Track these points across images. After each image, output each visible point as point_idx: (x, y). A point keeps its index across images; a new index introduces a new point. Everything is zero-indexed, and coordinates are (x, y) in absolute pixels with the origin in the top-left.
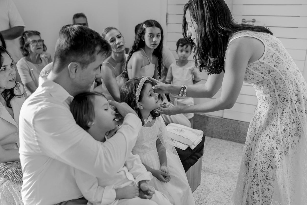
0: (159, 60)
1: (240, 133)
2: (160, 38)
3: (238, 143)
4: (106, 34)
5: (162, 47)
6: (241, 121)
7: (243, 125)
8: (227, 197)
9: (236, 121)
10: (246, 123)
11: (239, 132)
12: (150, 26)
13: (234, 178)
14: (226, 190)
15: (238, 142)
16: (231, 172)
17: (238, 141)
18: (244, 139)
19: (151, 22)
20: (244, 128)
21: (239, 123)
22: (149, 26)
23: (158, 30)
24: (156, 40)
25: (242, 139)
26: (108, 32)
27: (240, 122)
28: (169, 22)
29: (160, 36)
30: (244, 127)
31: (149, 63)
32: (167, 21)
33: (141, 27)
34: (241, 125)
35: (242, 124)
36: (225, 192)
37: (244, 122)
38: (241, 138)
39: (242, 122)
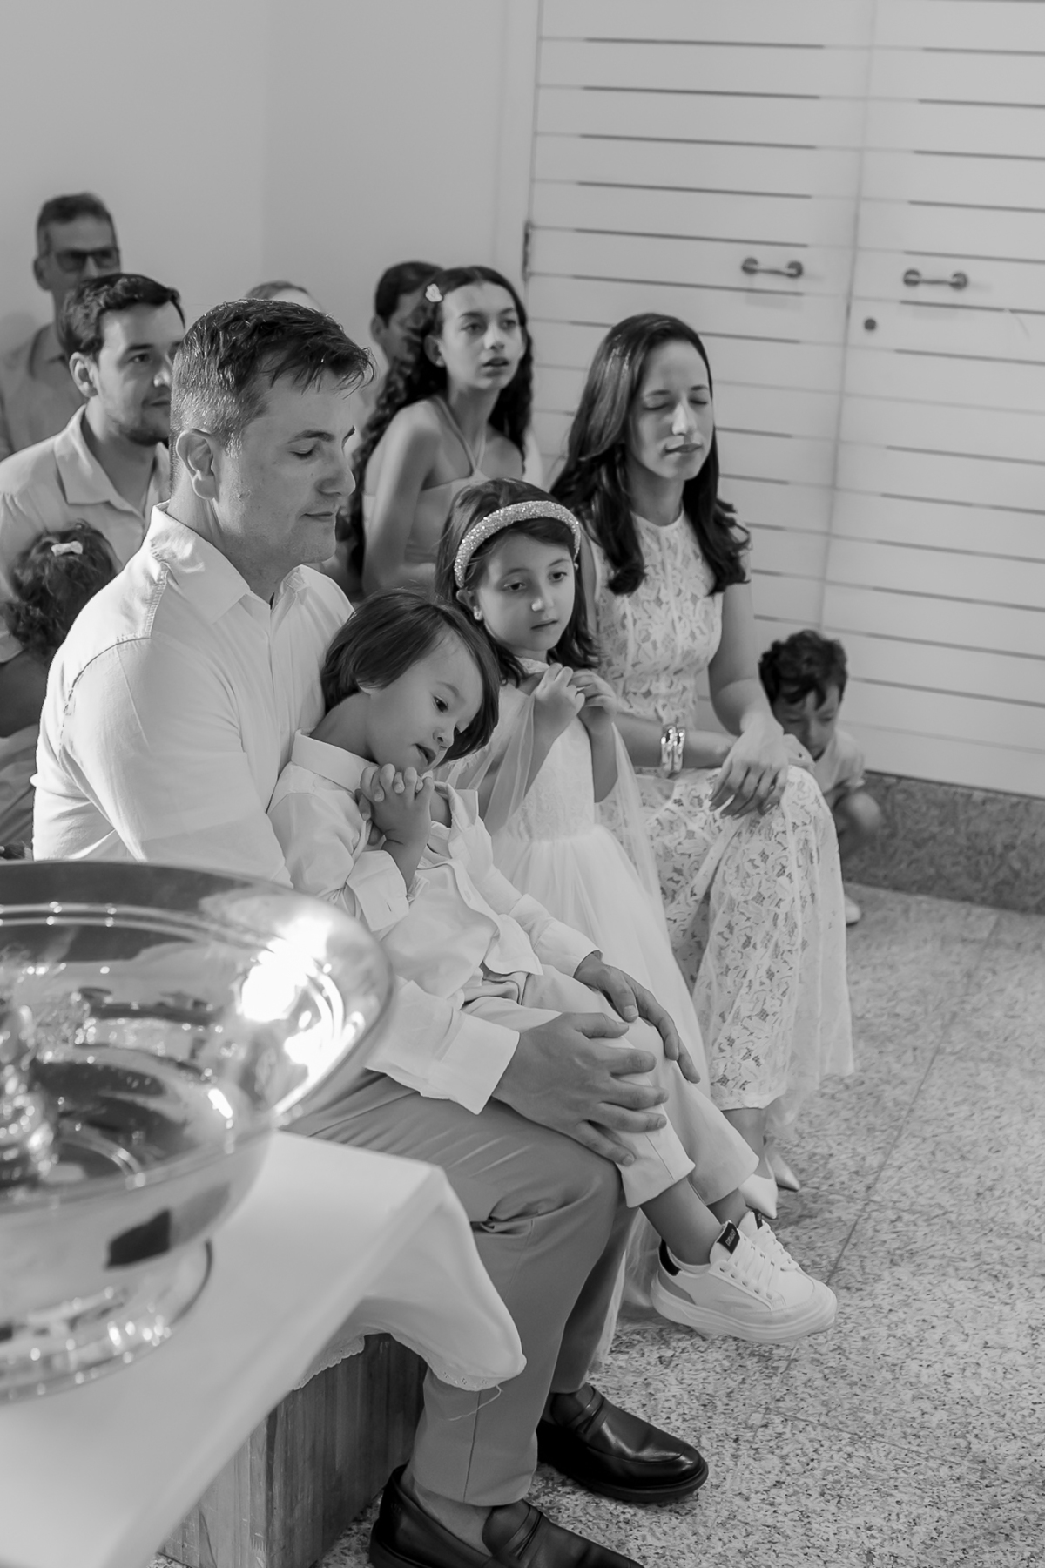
1: (893, 835)
3: (886, 888)
6: (900, 778)
7: (910, 795)
8: (845, 1114)
9: (874, 777)
10: (924, 785)
11: (887, 831)
13: (873, 1038)
14: (841, 1087)
15: (886, 883)
16: (859, 1015)
17: (885, 877)
18: (914, 866)
20: (915, 812)
21: (888, 788)
25: (903, 866)
27: (894, 780)
28: (536, 264)
30: (915, 807)
31: (472, 473)
32: (525, 264)
34: (900, 797)
35: (904, 791)
36: (837, 1095)
37: (912, 783)
38: (900, 862)
39: (904, 784)
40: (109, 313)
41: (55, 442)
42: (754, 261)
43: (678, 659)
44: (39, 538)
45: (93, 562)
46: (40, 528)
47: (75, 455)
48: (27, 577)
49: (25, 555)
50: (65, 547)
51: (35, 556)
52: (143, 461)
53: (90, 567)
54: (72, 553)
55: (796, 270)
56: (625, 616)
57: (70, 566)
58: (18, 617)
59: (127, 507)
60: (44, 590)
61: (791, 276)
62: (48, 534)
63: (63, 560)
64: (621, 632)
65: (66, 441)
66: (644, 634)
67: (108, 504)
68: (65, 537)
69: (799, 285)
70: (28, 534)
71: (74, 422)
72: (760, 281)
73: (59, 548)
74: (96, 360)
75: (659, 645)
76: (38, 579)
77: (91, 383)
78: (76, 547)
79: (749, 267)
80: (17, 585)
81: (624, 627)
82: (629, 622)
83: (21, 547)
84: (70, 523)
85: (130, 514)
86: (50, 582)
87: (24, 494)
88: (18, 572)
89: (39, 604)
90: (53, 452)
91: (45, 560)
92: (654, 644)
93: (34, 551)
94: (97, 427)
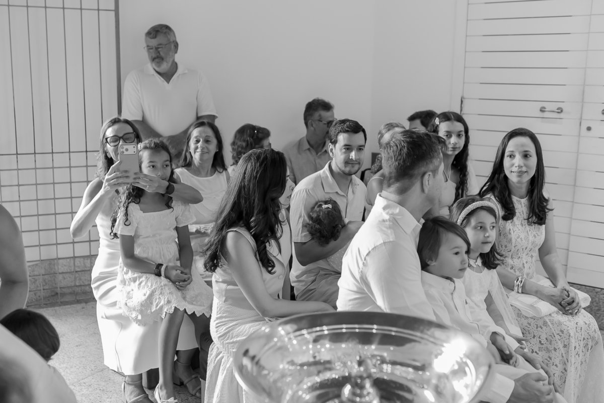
0: (461, 176)
2: (463, 138)
4: (386, 132)
5: (467, 155)
12: (446, 121)
19: (447, 114)
22: (443, 120)
23: (459, 127)
24: (457, 142)
26: (389, 130)
29: (462, 135)
31: (447, 181)
32: (461, 110)
33: (432, 123)
40: (340, 134)
41: (321, 172)
42: (545, 108)
43: (530, 244)
44: (317, 203)
45: (335, 211)
46: (317, 200)
47: (327, 177)
48: (314, 215)
49: (313, 208)
50: (326, 206)
51: (316, 209)
52: (347, 179)
53: (334, 212)
54: (328, 208)
55: (560, 111)
56: (510, 230)
57: (329, 212)
58: (312, 228)
59: (343, 194)
60: (320, 220)
61: (558, 112)
62: (320, 202)
63: (326, 210)
64: (509, 235)
65: (324, 172)
66: (518, 236)
67: (337, 192)
68: (326, 203)
69: (561, 115)
70: (313, 202)
71: (327, 166)
72: (546, 115)
73: (324, 206)
74: (335, 146)
75: (523, 239)
76: (318, 216)
77: (333, 153)
78: (330, 206)
79: (542, 110)
80: (310, 218)
81: (510, 234)
82: (512, 232)
83: (311, 206)
84: (326, 199)
85: (344, 196)
86: (322, 217)
87: (313, 189)
88: (311, 214)
89: (318, 224)
90: (320, 176)
91: (320, 210)
92: (521, 239)
93: (316, 207)
94: (334, 167)
